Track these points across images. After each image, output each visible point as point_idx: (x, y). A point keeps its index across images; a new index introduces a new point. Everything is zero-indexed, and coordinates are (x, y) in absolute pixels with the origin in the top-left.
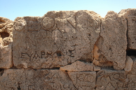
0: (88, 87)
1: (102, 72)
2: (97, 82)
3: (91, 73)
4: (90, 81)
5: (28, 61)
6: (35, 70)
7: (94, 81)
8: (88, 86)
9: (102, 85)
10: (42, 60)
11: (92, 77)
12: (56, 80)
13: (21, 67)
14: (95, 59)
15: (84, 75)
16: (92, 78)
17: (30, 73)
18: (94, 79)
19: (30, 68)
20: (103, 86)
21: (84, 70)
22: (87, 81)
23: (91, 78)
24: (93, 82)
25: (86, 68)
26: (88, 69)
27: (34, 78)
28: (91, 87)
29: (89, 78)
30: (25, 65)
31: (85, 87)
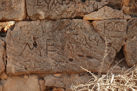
0: (119, 38)
1: (133, 20)
2: (128, 32)
3: (121, 20)
4: (121, 31)
5: (46, 9)
6: (54, 20)
7: (125, 30)
8: (117, 37)
9: (134, 35)
10: (63, 7)
11: (123, 25)
12: (80, 31)
13: (37, 17)
14: (124, 5)
15: (113, 23)
16: (123, 27)
17: (48, 25)
18: (125, 28)
19: (48, 19)
20: (135, 37)
21: (113, 18)
22: (117, 31)
23: (121, 26)
24: (123, 32)
25: (115, 15)
26: (118, 16)
27: (53, 31)
28: (121, 38)
29: (119, 26)
30: (42, 14)
31: (115, 38)
